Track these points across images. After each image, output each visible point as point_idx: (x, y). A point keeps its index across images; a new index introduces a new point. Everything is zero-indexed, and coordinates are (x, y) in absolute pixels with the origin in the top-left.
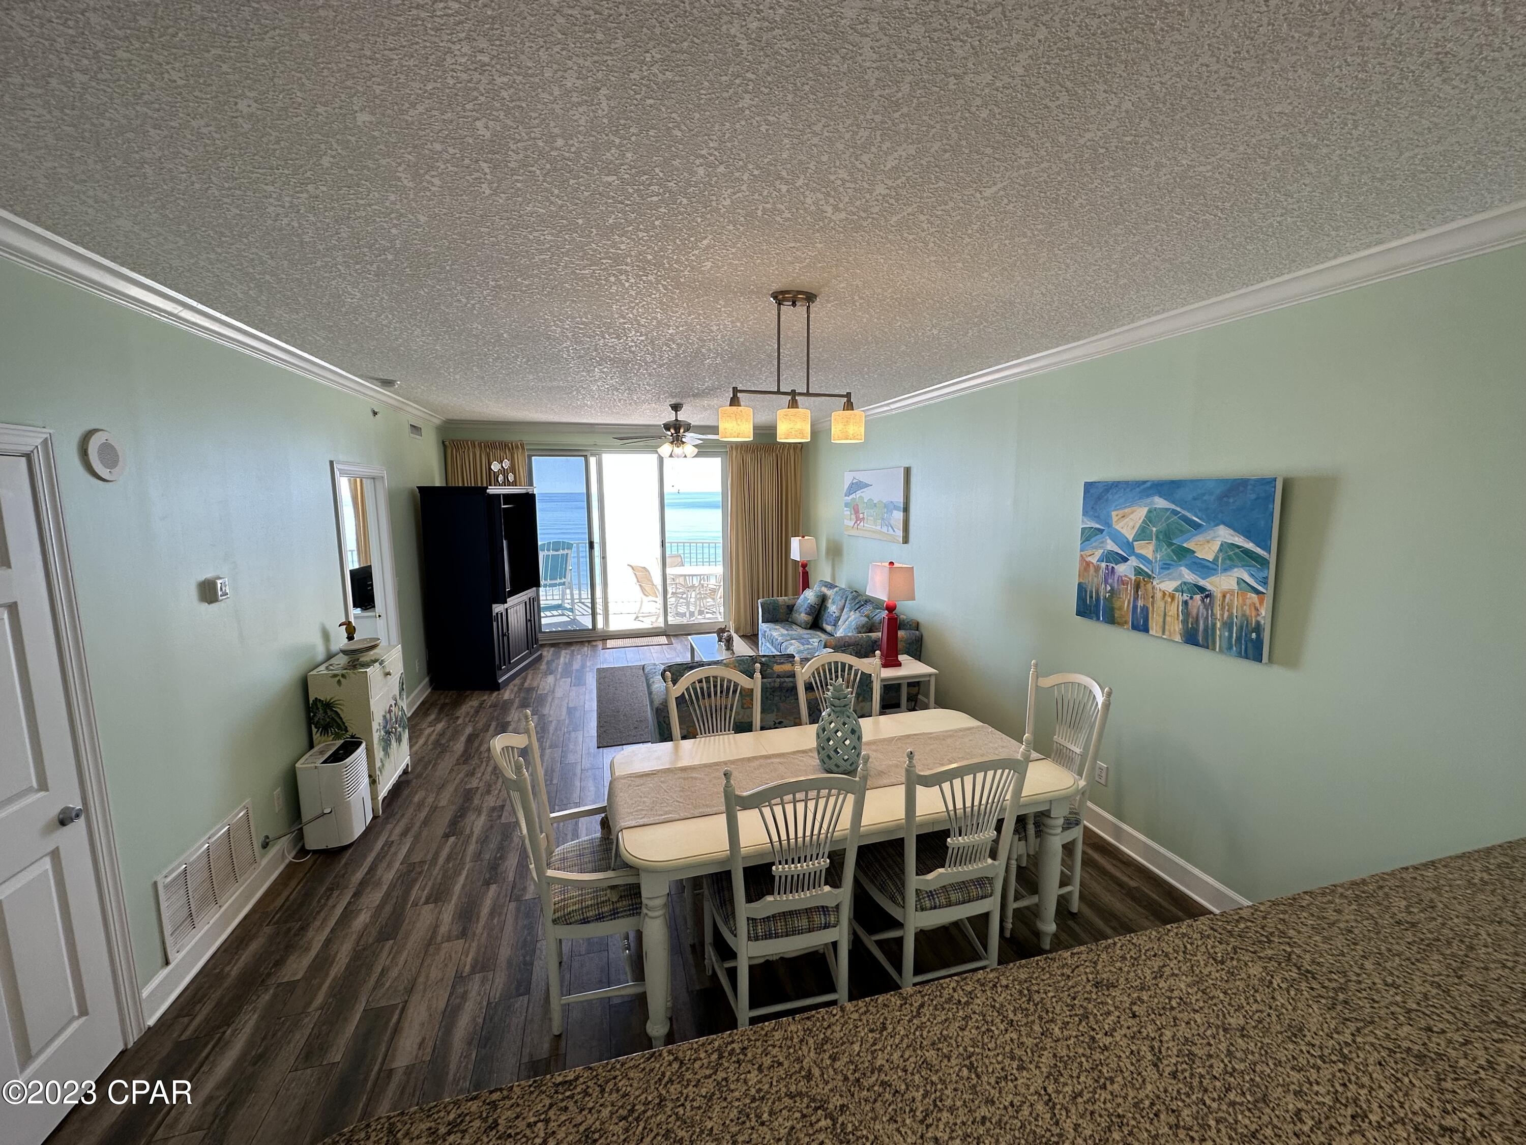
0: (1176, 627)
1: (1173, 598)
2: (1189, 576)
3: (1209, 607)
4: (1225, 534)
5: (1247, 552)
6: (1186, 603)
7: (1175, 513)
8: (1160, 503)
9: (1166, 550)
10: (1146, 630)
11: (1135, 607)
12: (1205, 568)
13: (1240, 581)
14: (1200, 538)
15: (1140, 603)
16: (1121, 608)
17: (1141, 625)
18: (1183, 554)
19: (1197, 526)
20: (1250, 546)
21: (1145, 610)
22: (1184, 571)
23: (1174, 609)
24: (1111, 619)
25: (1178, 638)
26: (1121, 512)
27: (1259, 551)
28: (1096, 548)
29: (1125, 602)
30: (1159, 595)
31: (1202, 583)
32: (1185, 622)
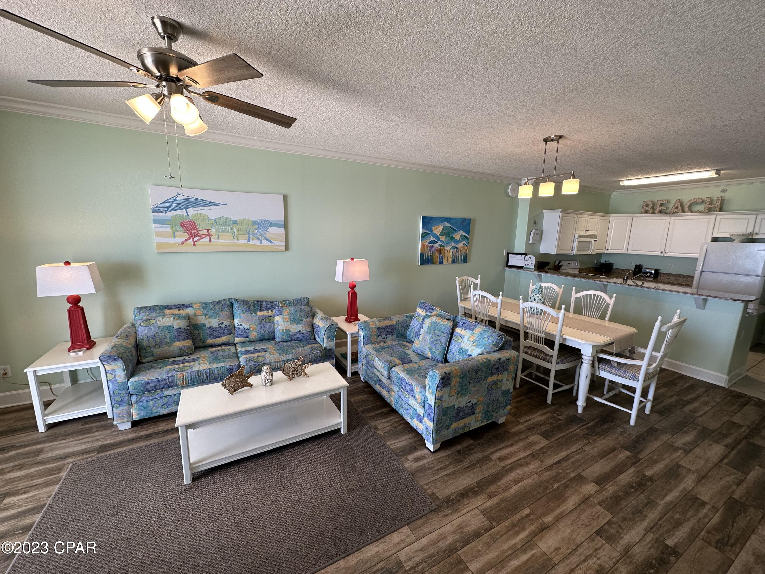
0: (450, 259)
1: (450, 251)
2: (453, 245)
3: (457, 252)
4: (462, 233)
5: (465, 237)
6: (453, 252)
7: (451, 227)
8: (447, 224)
9: (448, 238)
10: (443, 263)
11: (440, 257)
12: (457, 242)
13: (464, 244)
14: (456, 234)
15: (441, 255)
16: (435, 258)
17: (441, 262)
18: (452, 238)
19: (455, 231)
20: (466, 235)
21: (443, 257)
22: (452, 243)
23: (450, 255)
24: (432, 263)
25: (451, 263)
26: (435, 227)
27: (467, 236)
28: (427, 240)
29: (437, 256)
30: (446, 251)
31: (457, 246)
32: (452, 257)
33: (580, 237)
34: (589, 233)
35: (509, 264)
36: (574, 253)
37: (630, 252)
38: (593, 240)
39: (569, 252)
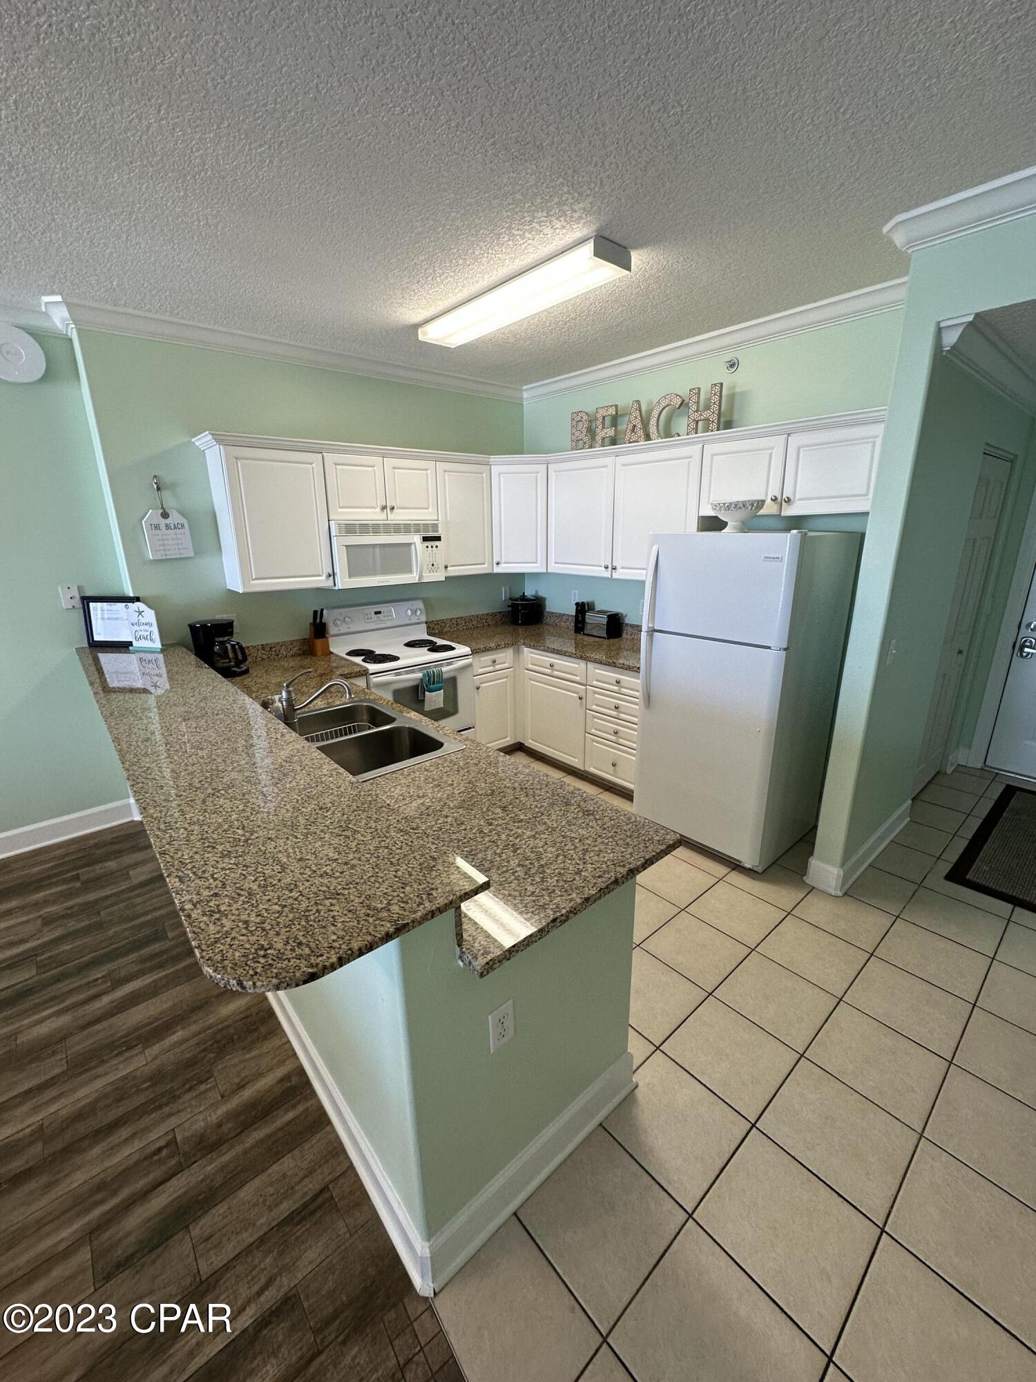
33: (350, 529)
34: (399, 517)
35: (97, 638)
36: (344, 582)
37: (554, 568)
38: (417, 539)
39: (321, 581)
